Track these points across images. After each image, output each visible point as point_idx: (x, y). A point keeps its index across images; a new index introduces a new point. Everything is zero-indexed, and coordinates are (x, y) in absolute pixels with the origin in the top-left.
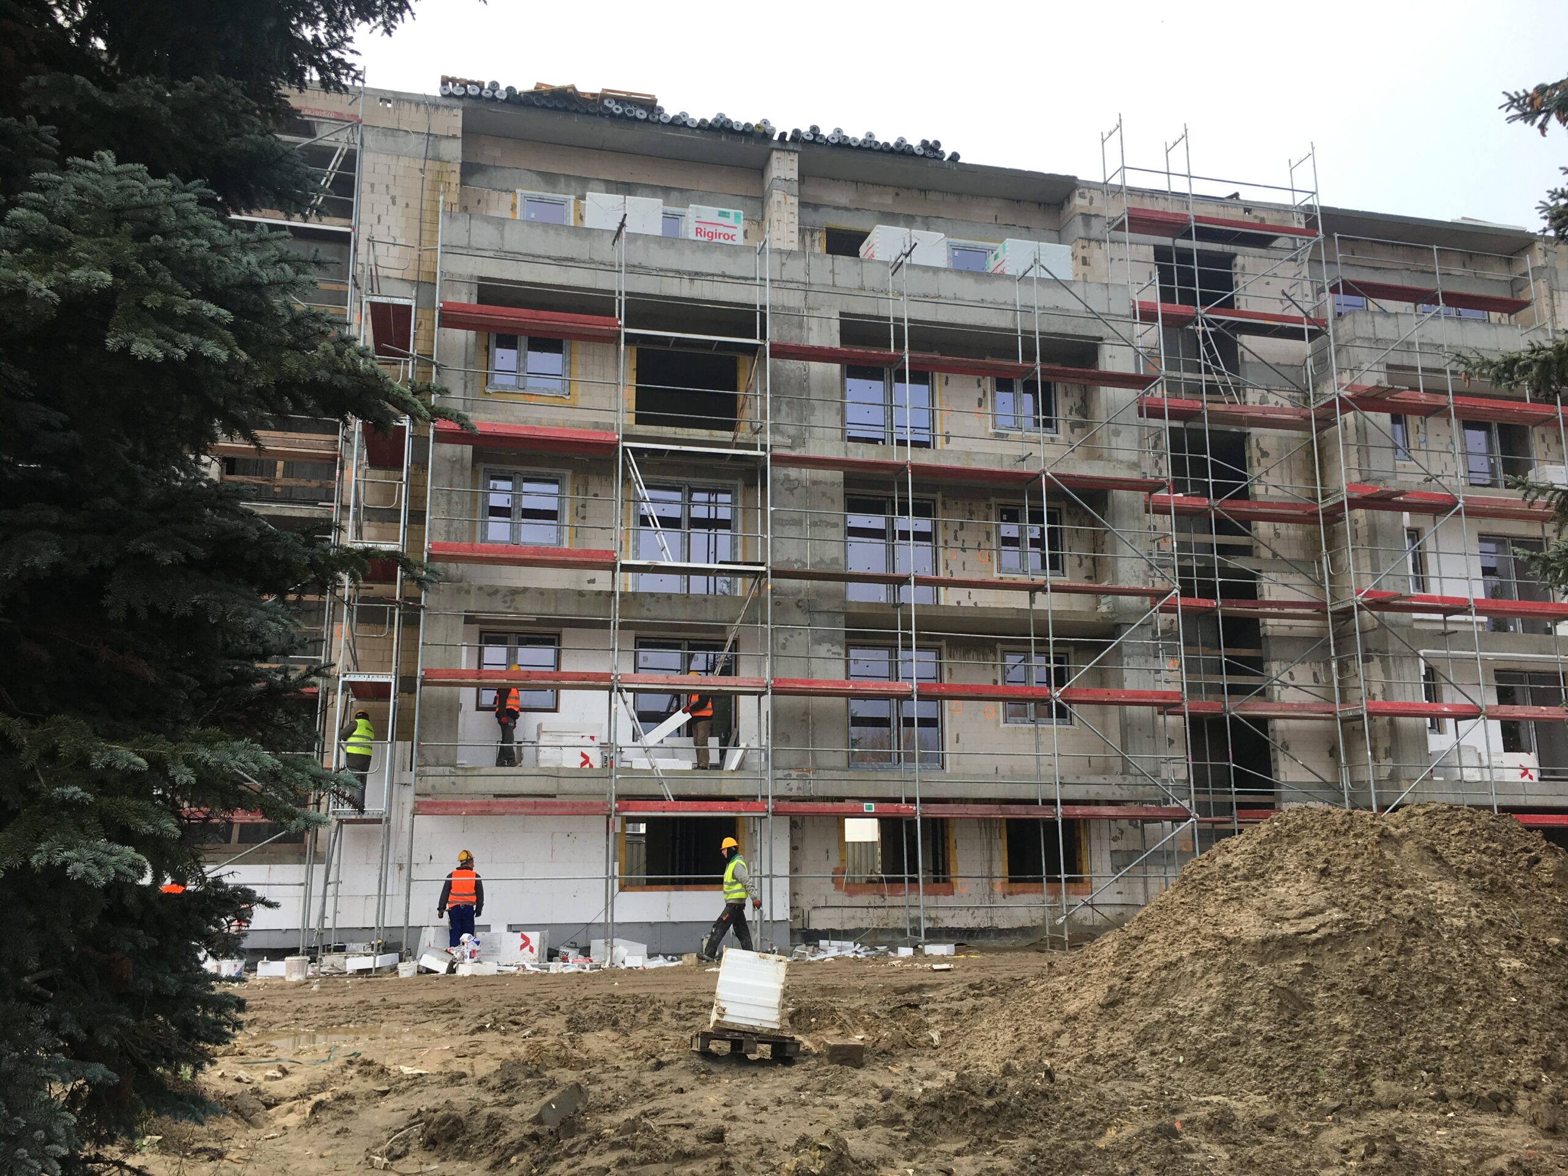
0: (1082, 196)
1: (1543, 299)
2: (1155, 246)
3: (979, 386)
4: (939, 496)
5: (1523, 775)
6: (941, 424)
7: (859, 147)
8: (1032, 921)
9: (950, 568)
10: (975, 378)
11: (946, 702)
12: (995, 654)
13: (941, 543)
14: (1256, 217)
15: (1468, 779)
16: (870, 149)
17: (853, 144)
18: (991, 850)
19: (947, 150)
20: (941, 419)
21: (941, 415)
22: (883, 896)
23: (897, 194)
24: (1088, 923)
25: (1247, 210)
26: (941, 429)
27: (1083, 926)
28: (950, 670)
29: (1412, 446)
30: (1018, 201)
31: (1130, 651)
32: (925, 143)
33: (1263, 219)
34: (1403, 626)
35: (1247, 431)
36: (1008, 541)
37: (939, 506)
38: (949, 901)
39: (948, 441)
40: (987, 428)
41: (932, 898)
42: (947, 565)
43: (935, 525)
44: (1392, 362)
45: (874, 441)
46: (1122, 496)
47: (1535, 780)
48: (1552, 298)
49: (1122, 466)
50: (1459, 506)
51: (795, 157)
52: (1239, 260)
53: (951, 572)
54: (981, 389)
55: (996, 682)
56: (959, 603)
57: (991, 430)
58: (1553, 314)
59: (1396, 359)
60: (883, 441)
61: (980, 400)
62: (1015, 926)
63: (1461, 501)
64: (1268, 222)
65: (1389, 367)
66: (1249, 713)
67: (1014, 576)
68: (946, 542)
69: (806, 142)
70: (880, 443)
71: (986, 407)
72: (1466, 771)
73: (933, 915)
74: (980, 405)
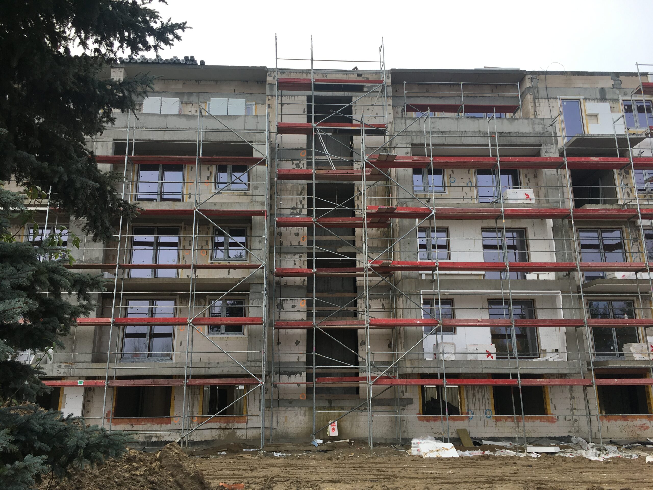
0: (270, 75)
1: (530, 104)
2: (307, 96)
3: (208, 170)
4: (183, 225)
5: (488, 356)
6: (187, 189)
7: (153, 63)
8: (213, 437)
9: (185, 259)
10: (207, 166)
11: (177, 326)
12: (205, 300)
13: (182, 247)
14: (364, 77)
15: (447, 359)
16: (158, 63)
17: (150, 61)
18: (194, 400)
19: (198, 60)
20: (187, 188)
21: (187, 185)
22: (132, 425)
23: (184, 83)
24: (244, 438)
25: (359, 75)
26: (187, 192)
27: (240, 439)
28: (180, 310)
29: (446, 185)
30: (247, 81)
31: (254, 297)
32: (186, 58)
33: (368, 78)
34: (413, 278)
35: (353, 183)
36: (218, 245)
37: (183, 229)
38: (169, 427)
39: (189, 198)
40: (211, 190)
41: (159, 425)
42: (184, 258)
43: (180, 238)
44: (415, 142)
45: (151, 200)
46: (256, 219)
47: (495, 359)
48: (535, 103)
49: (258, 204)
50: (433, 213)
51: (123, 70)
52: (354, 99)
53: (186, 261)
54: (209, 172)
55: (204, 315)
56: (188, 276)
57: (213, 191)
58: (535, 111)
59: (416, 141)
60: (156, 199)
61: (208, 177)
62: (203, 440)
63: (434, 211)
64: (370, 79)
65: (413, 145)
66: (326, 326)
67: (219, 261)
68: (184, 247)
69: (127, 62)
70: (155, 200)
71: (211, 180)
72: (446, 355)
73: (158, 435)
74: (208, 179)
